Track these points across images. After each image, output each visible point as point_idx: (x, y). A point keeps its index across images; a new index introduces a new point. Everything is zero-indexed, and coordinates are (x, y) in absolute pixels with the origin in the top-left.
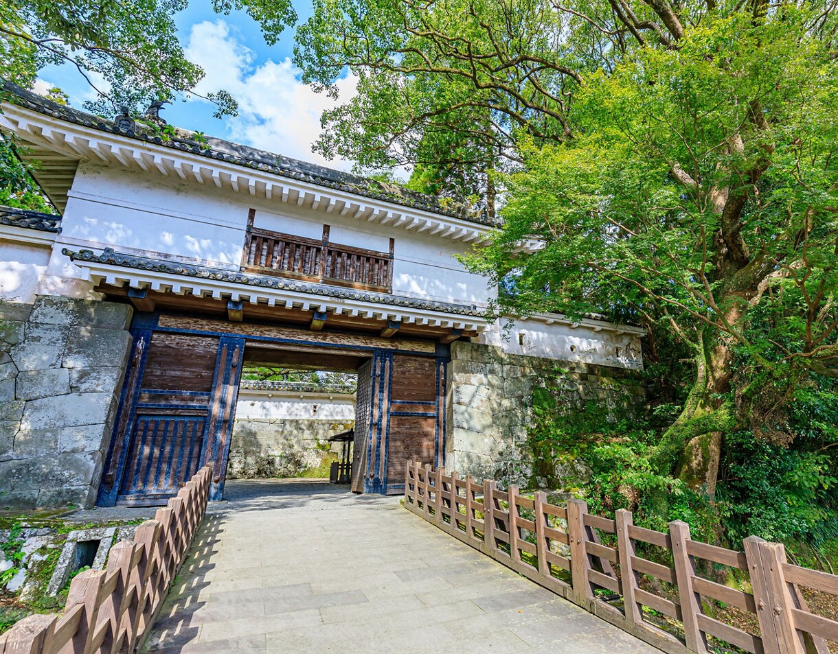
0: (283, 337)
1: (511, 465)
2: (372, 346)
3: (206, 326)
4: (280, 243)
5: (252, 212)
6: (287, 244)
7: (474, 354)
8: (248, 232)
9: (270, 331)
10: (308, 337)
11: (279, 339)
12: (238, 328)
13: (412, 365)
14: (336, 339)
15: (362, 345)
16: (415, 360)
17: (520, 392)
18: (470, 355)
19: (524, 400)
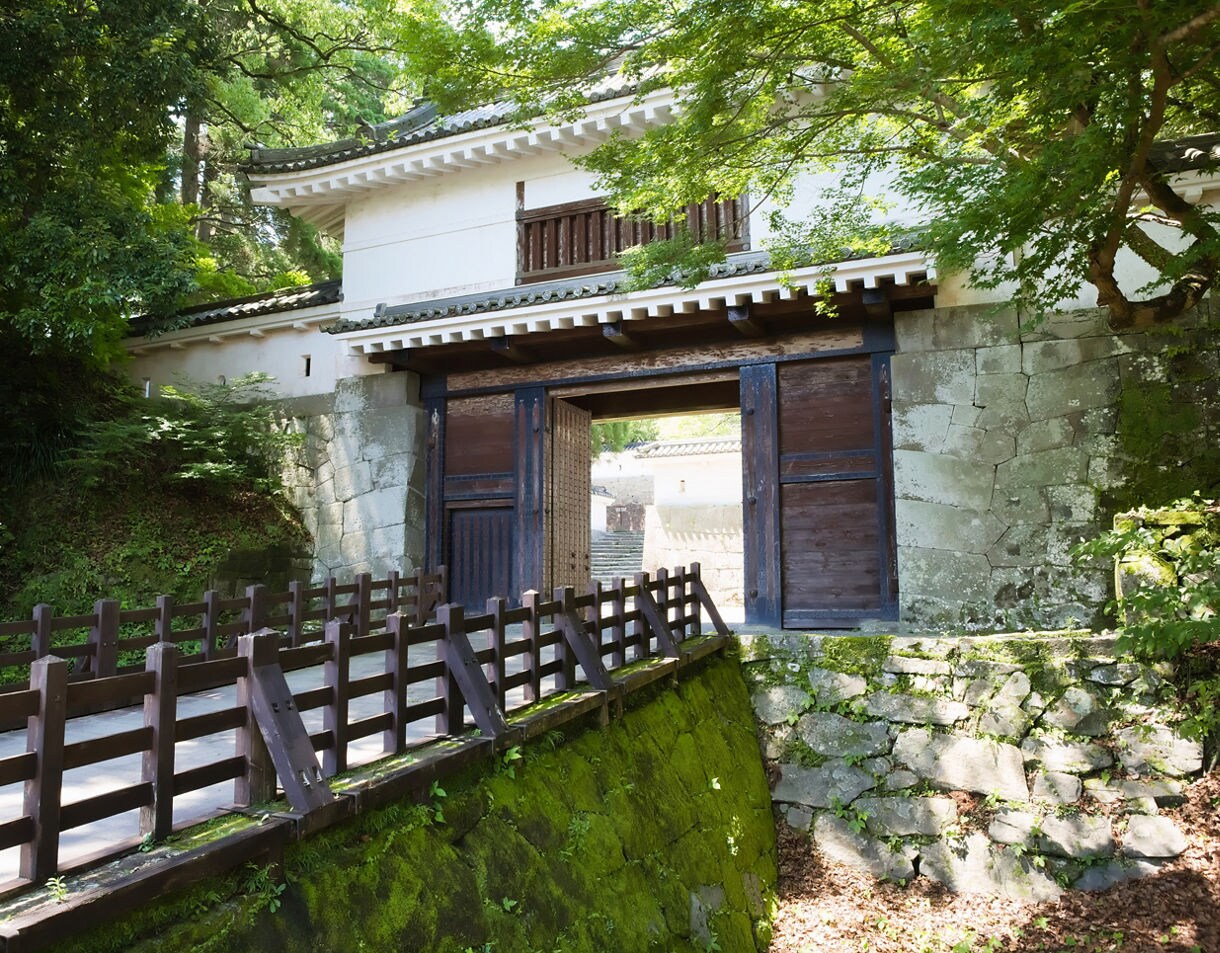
0: (591, 373)
1: (1043, 574)
2: (733, 358)
3: (493, 379)
4: (563, 220)
5: (520, 186)
6: (573, 218)
7: (943, 333)
8: (518, 220)
9: (573, 367)
10: (626, 365)
11: (586, 377)
12: (532, 372)
13: (821, 380)
14: (671, 359)
15: (715, 360)
16: (825, 370)
17: (1075, 403)
18: (929, 339)
19: (1086, 420)
